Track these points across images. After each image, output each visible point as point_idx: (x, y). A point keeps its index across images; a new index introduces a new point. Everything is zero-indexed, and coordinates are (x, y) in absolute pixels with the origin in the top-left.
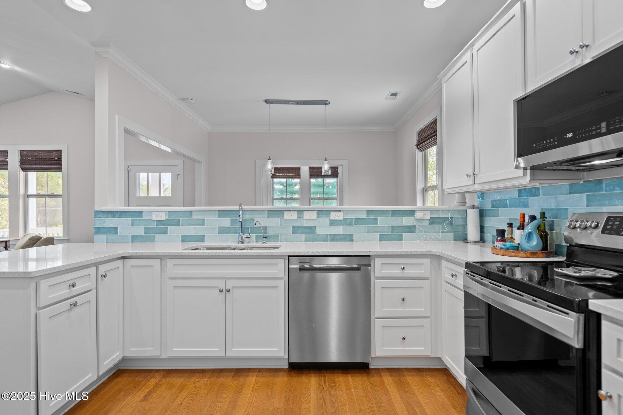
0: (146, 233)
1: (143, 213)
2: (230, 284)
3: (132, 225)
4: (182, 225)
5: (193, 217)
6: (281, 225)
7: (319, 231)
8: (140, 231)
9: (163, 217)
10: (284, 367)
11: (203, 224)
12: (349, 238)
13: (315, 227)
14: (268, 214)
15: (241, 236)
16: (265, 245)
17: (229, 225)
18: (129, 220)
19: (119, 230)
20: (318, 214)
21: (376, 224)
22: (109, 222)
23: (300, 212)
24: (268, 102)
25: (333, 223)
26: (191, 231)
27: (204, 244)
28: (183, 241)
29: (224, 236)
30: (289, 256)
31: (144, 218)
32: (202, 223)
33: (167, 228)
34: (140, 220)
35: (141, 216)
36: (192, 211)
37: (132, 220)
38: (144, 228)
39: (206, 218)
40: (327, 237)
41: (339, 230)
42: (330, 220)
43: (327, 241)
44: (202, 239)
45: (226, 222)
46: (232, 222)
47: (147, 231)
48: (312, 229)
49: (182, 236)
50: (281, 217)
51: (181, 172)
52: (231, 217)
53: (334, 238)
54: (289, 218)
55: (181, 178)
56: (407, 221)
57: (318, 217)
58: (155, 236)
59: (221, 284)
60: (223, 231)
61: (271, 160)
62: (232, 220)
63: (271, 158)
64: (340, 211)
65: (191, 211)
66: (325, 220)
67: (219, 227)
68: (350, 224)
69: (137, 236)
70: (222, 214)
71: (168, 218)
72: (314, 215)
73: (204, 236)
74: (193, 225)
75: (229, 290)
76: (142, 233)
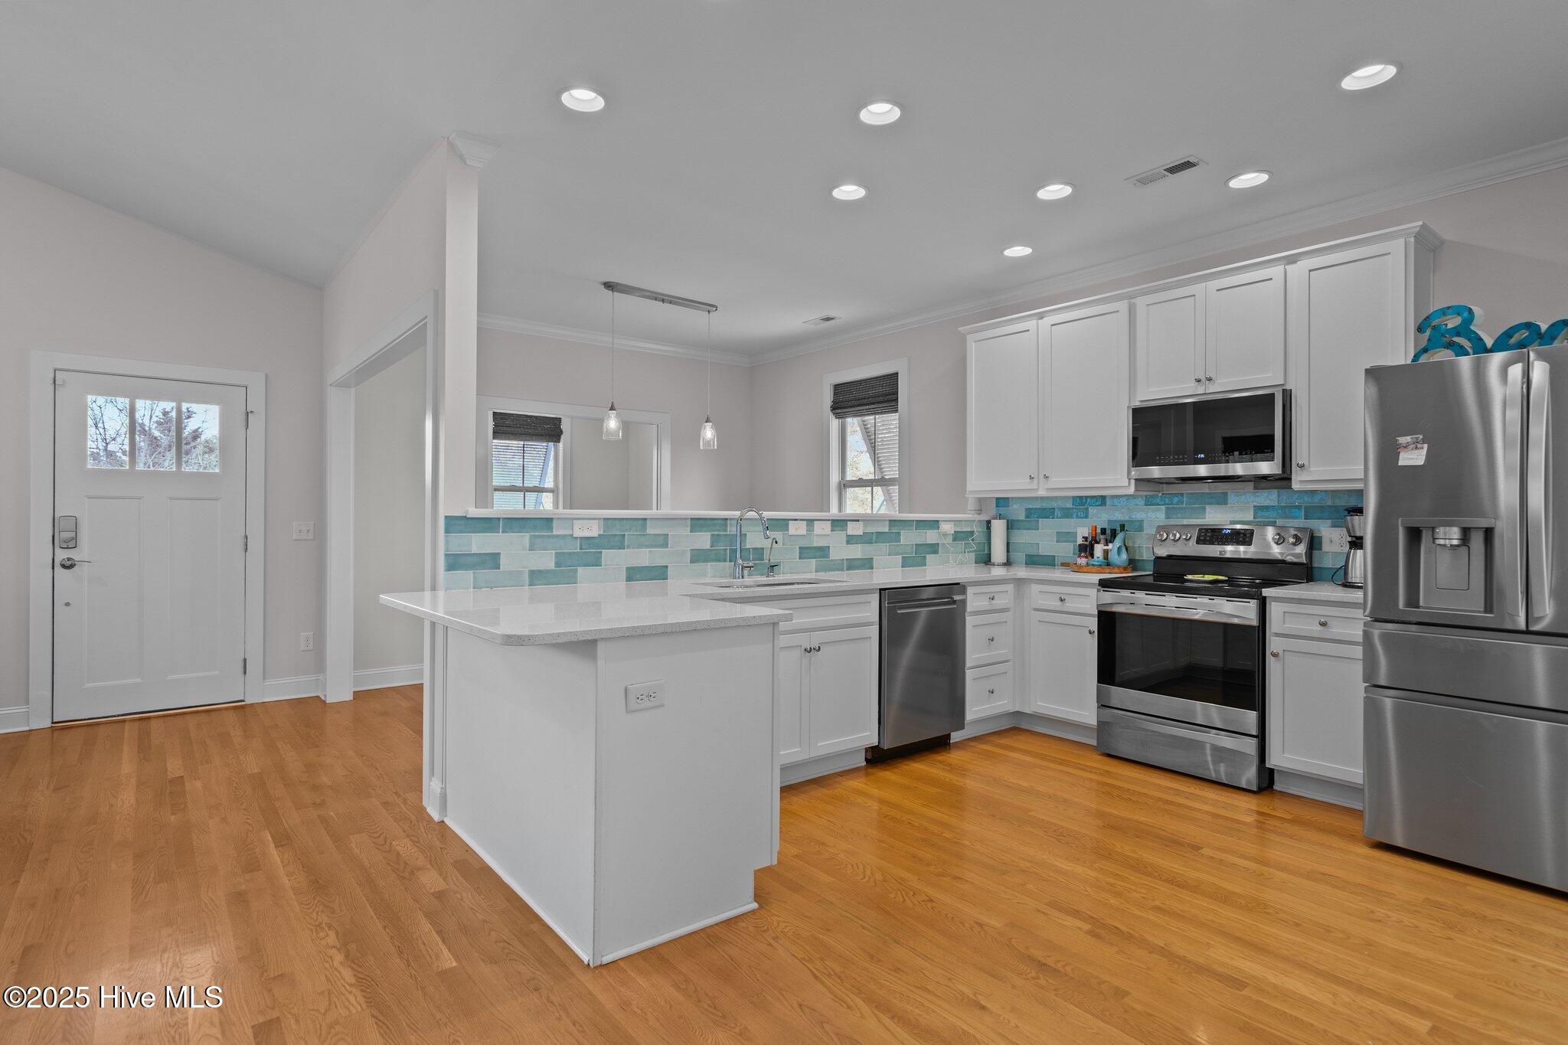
0: (557, 564)
1: (554, 521)
2: (816, 639)
3: (532, 548)
4: (628, 547)
5: (649, 531)
6: (783, 544)
7: (835, 554)
8: (546, 560)
9: (594, 531)
10: (860, 765)
11: (665, 545)
12: (867, 564)
13: (829, 547)
14: (768, 526)
15: (740, 564)
16: (771, 580)
17: (708, 546)
18: (526, 538)
19: (503, 561)
20: (832, 526)
21: (897, 541)
22: (479, 543)
23: (810, 522)
24: (609, 286)
25: (851, 540)
26: (643, 557)
28: (629, 579)
29: (701, 567)
30: (881, 590)
31: (555, 533)
32: (663, 542)
33: (601, 552)
34: (550, 537)
35: (551, 529)
37: (531, 539)
38: (556, 553)
39: (672, 532)
40: (843, 564)
41: (857, 552)
42: (848, 536)
43: (842, 570)
44: (662, 573)
45: (703, 540)
46: (715, 539)
47: (561, 560)
48: (823, 552)
49: (629, 569)
50: (784, 531)
51: (259, 407)
52: (711, 531)
53: (852, 565)
54: (795, 533)
55: (257, 423)
56: (931, 537)
57: (831, 531)
58: (577, 570)
59: (808, 640)
60: (698, 557)
62: (712, 535)
64: (858, 521)
65: (645, 519)
66: (841, 536)
67: (692, 550)
68: (870, 542)
69: (540, 571)
70: (698, 524)
71: (602, 533)
72: (827, 528)
73: (667, 567)
74: (647, 546)
75: (819, 647)
76: (551, 565)
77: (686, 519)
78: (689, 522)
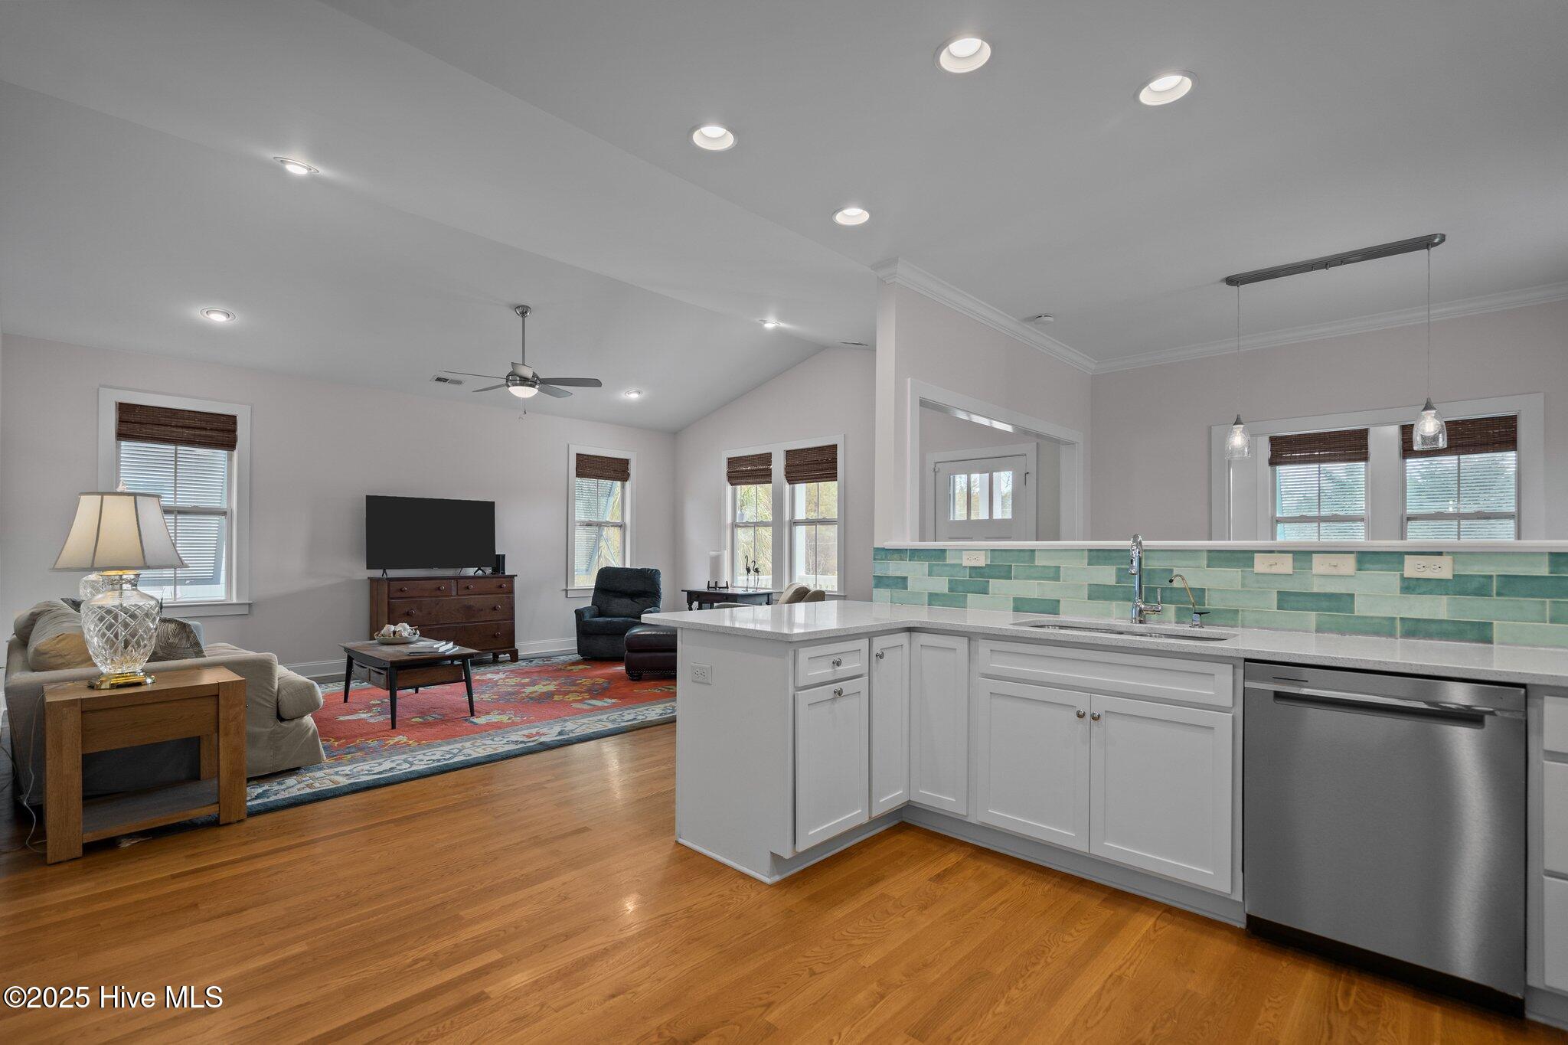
0: (951, 590)
1: (947, 552)
2: (1100, 704)
3: (930, 574)
4: (1015, 578)
5: (1038, 563)
6: (1243, 585)
7: (1361, 608)
8: (941, 585)
9: (981, 561)
10: (1234, 924)
11: (1057, 578)
12: (1477, 633)
13: (1352, 596)
14: (1209, 560)
15: (1137, 606)
16: (1197, 631)
17: (1112, 581)
18: (926, 566)
19: (910, 583)
20: (1357, 561)
22: (894, 569)
23: (1302, 555)
24: (1232, 281)
25: (1410, 586)
26: (1032, 589)
27: (1058, 618)
28: (1016, 609)
29: (1100, 605)
30: (1247, 659)
31: (948, 562)
32: (1055, 574)
33: (988, 582)
34: (942, 565)
35: (945, 559)
36: (1035, 550)
37: (930, 566)
38: (949, 580)
39: (1064, 564)
40: (1393, 626)
41: (1438, 608)
42: (1403, 579)
43: (1391, 634)
44: (1053, 607)
45: (1107, 575)
46: (1122, 575)
47: (953, 586)
48: (1340, 602)
49: (1016, 600)
50: (1244, 567)
51: (1032, 469)
52: (1118, 564)
53: (1416, 629)
54: (1268, 571)
55: (1032, 480)
57: (1360, 570)
58: (967, 596)
59: (1082, 702)
60: (1098, 593)
61: (1242, 424)
62: (1119, 570)
63: (1242, 419)
64: (1440, 554)
65: (1033, 551)
66: (1385, 578)
67: (1090, 585)
68: (1481, 593)
69: (936, 594)
70: (1098, 556)
71: (989, 563)
72: (1348, 565)
73: (1059, 601)
74: (1036, 578)
75: (1099, 716)
76: (946, 590)
77: (1083, 550)
78: (1086, 553)
